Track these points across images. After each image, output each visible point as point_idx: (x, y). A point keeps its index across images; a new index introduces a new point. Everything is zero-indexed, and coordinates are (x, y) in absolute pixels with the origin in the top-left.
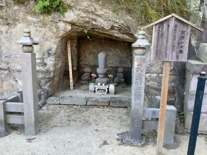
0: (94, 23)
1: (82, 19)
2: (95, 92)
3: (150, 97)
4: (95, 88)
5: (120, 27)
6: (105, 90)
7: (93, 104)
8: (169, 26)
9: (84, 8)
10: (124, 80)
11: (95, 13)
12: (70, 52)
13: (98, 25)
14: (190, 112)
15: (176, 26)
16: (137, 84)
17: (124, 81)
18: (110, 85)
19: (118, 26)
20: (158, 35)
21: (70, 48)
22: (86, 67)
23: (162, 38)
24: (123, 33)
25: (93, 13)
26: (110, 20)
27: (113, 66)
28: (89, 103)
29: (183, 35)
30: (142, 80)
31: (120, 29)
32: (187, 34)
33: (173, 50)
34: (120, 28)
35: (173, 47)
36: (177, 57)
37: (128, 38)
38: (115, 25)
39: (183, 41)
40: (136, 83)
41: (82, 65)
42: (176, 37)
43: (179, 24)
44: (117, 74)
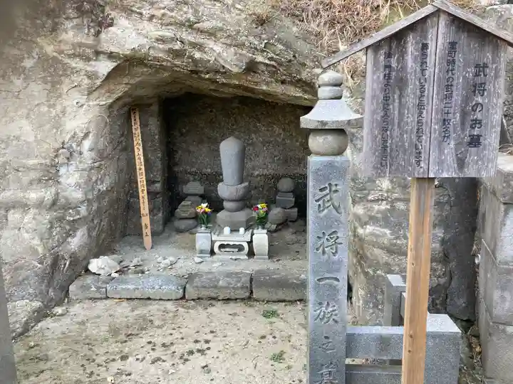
0: (197, 55)
1: (161, 46)
2: (212, 253)
3: (371, 272)
4: (213, 242)
5: (273, 63)
6: (240, 248)
7: (205, 293)
8: (425, 46)
9: (165, 11)
10: (298, 212)
11: (196, 25)
12: (140, 142)
13: (209, 61)
14: (501, 327)
15: (453, 46)
16: (324, 252)
17: (296, 214)
18: (255, 231)
19: (267, 61)
20: (386, 85)
21: (139, 131)
22: (192, 179)
23: (401, 97)
24: (283, 82)
25: (191, 26)
26: (241, 46)
27: (265, 172)
28: (191, 293)
29: (479, 80)
30: (338, 237)
31: (274, 69)
32: (496, 76)
33: (445, 136)
34: (274, 66)
35: (444, 124)
36: (461, 163)
37: (301, 95)
38: (260, 59)
39: (480, 100)
40: (321, 250)
41: (179, 175)
42: (454, 88)
43: (463, 39)
44: (277, 197)
